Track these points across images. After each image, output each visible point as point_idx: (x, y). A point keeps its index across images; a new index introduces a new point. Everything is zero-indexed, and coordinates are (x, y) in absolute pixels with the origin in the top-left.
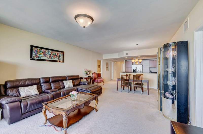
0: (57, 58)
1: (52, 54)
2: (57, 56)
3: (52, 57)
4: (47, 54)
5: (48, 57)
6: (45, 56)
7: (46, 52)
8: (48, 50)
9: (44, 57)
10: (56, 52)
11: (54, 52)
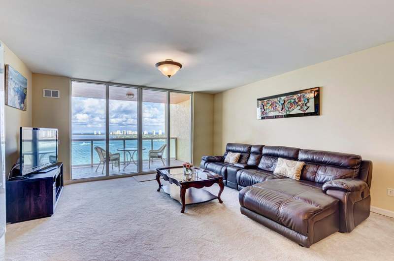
0: (299, 107)
1: (287, 102)
2: (297, 103)
3: (287, 109)
4: (278, 105)
5: (278, 111)
6: (275, 110)
7: (275, 102)
8: (279, 98)
9: (273, 111)
10: (295, 97)
11: (291, 98)
